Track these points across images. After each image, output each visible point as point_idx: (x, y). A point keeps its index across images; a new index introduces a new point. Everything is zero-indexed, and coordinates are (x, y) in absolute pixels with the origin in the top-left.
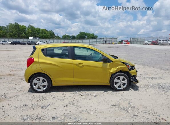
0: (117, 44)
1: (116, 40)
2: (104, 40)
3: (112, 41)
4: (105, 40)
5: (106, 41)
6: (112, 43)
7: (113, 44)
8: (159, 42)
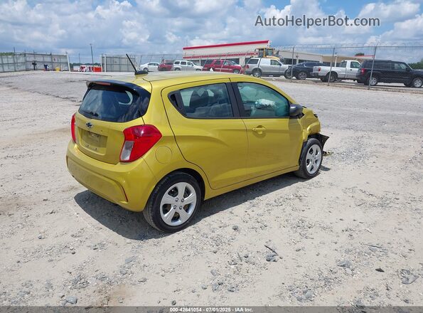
0: (70, 72)
1: (63, 60)
2: (28, 59)
3: (52, 63)
4: (32, 59)
5: (34, 64)
6: (54, 70)
7: (58, 71)
8: (175, 66)
